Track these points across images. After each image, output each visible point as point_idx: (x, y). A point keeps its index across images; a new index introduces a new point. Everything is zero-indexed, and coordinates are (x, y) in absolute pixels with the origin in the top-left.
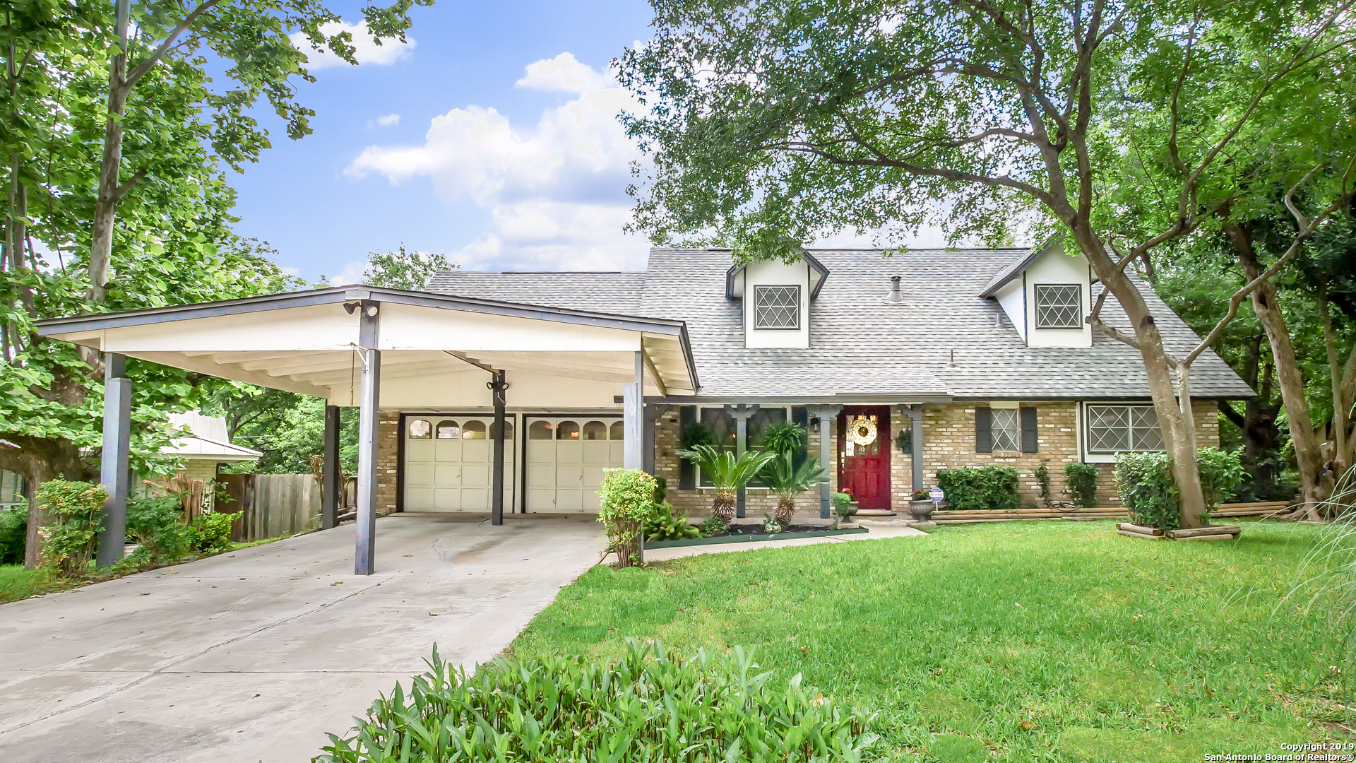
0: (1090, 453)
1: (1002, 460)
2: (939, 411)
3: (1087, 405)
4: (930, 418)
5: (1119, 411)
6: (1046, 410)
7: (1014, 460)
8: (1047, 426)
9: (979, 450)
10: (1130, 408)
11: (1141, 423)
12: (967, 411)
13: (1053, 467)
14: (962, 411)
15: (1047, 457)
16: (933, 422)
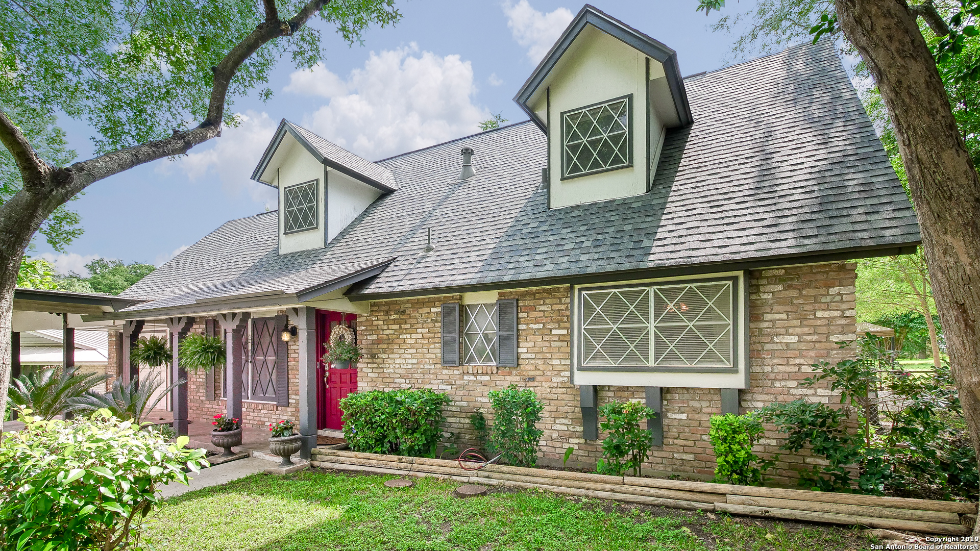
0: (581, 369)
1: (472, 378)
2: (404, 312)
3: (580, 290)
4: (395, 322)
5: (631, 296)
6: (532, 303)
7: (487, 378)
8: (532, 326)
9: (445, 361)
10: (651, 290)
11: (672, 317)
12: (433, 310)
13: (539, 390)
14: (426, 310)
15: (531, 373)
16: (397, 327)
